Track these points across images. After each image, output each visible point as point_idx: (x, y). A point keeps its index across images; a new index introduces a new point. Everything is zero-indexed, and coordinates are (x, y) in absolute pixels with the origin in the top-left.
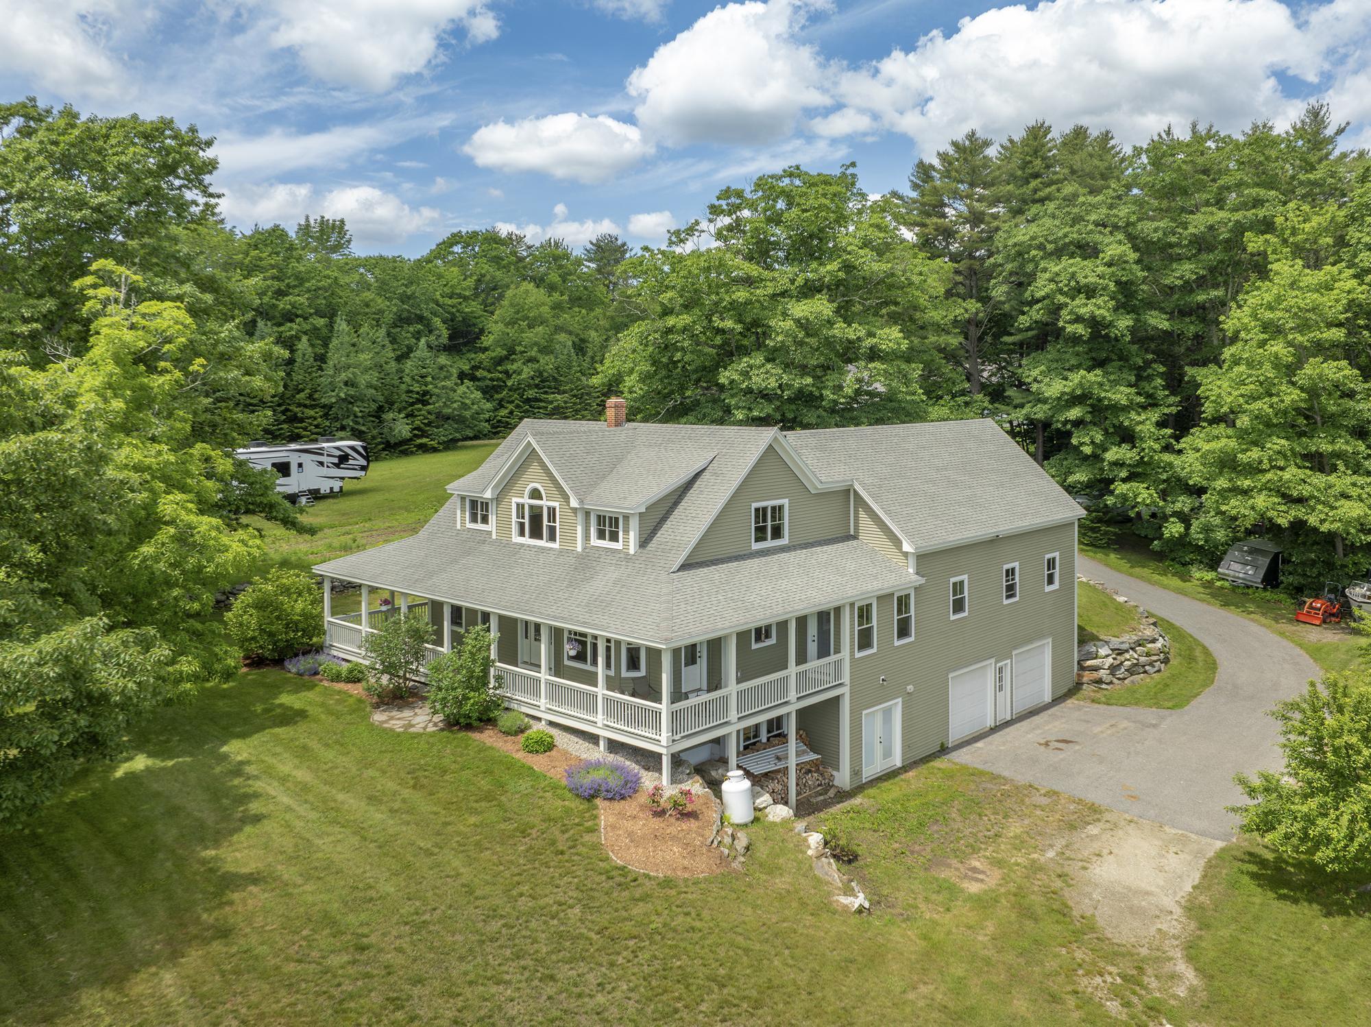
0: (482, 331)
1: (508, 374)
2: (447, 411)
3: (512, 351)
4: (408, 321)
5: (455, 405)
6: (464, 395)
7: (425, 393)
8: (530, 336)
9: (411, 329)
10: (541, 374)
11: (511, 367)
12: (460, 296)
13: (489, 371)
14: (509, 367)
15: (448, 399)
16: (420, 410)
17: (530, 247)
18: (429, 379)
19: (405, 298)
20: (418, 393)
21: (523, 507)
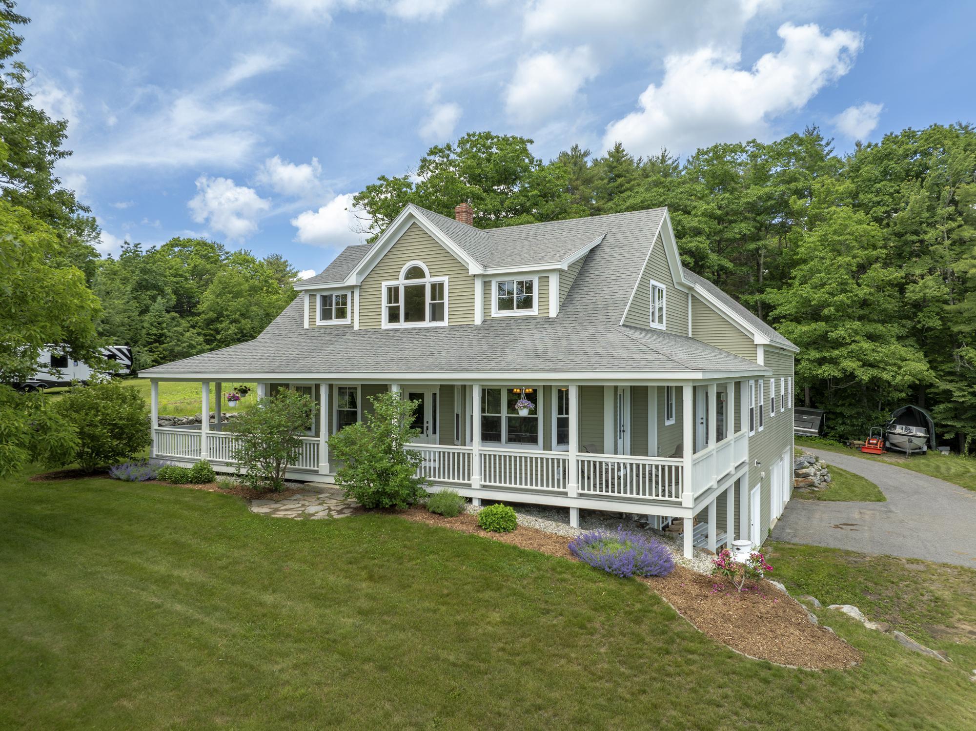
0: (198, 302)
1: (218, 332)
2: (177, 349)
3: (220, 314)
4: (147, 288)
5: (185, 345)
6: (190, 339)
7: (161, 335)
8: (235, 304)
9: (149, 293)
10: (242, 332)
11: (219, 326)
12: (181, 276)
13: (203, 329)
14: (218, 326)
15: (179, 340)
16: (157, 347)
17: (227, 253)
18: (164, 325)
19: (144, 271)
20: (155, 335)
21: (397, 289)
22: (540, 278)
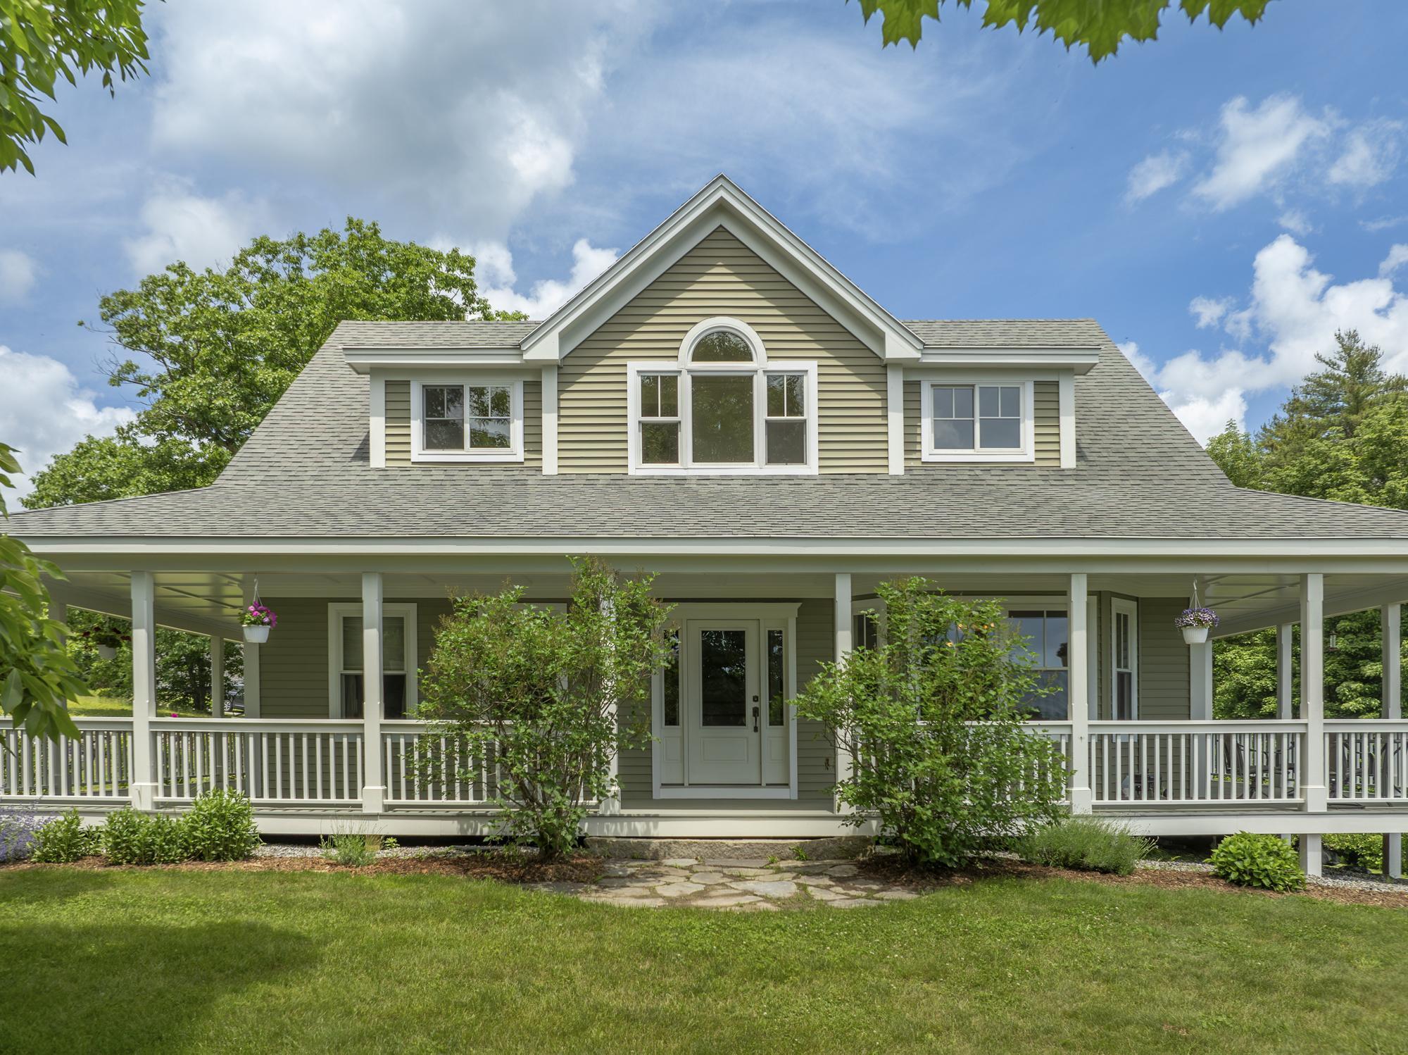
21: (670, 381)
22: (1036, 384)
